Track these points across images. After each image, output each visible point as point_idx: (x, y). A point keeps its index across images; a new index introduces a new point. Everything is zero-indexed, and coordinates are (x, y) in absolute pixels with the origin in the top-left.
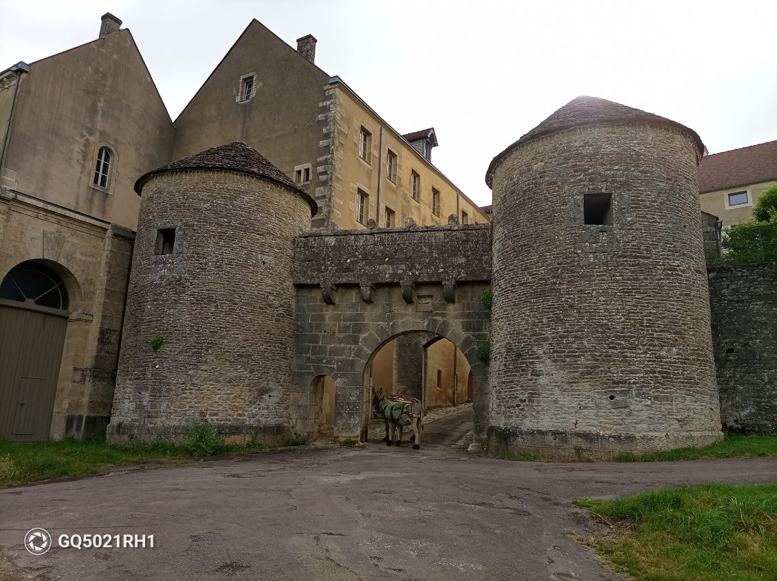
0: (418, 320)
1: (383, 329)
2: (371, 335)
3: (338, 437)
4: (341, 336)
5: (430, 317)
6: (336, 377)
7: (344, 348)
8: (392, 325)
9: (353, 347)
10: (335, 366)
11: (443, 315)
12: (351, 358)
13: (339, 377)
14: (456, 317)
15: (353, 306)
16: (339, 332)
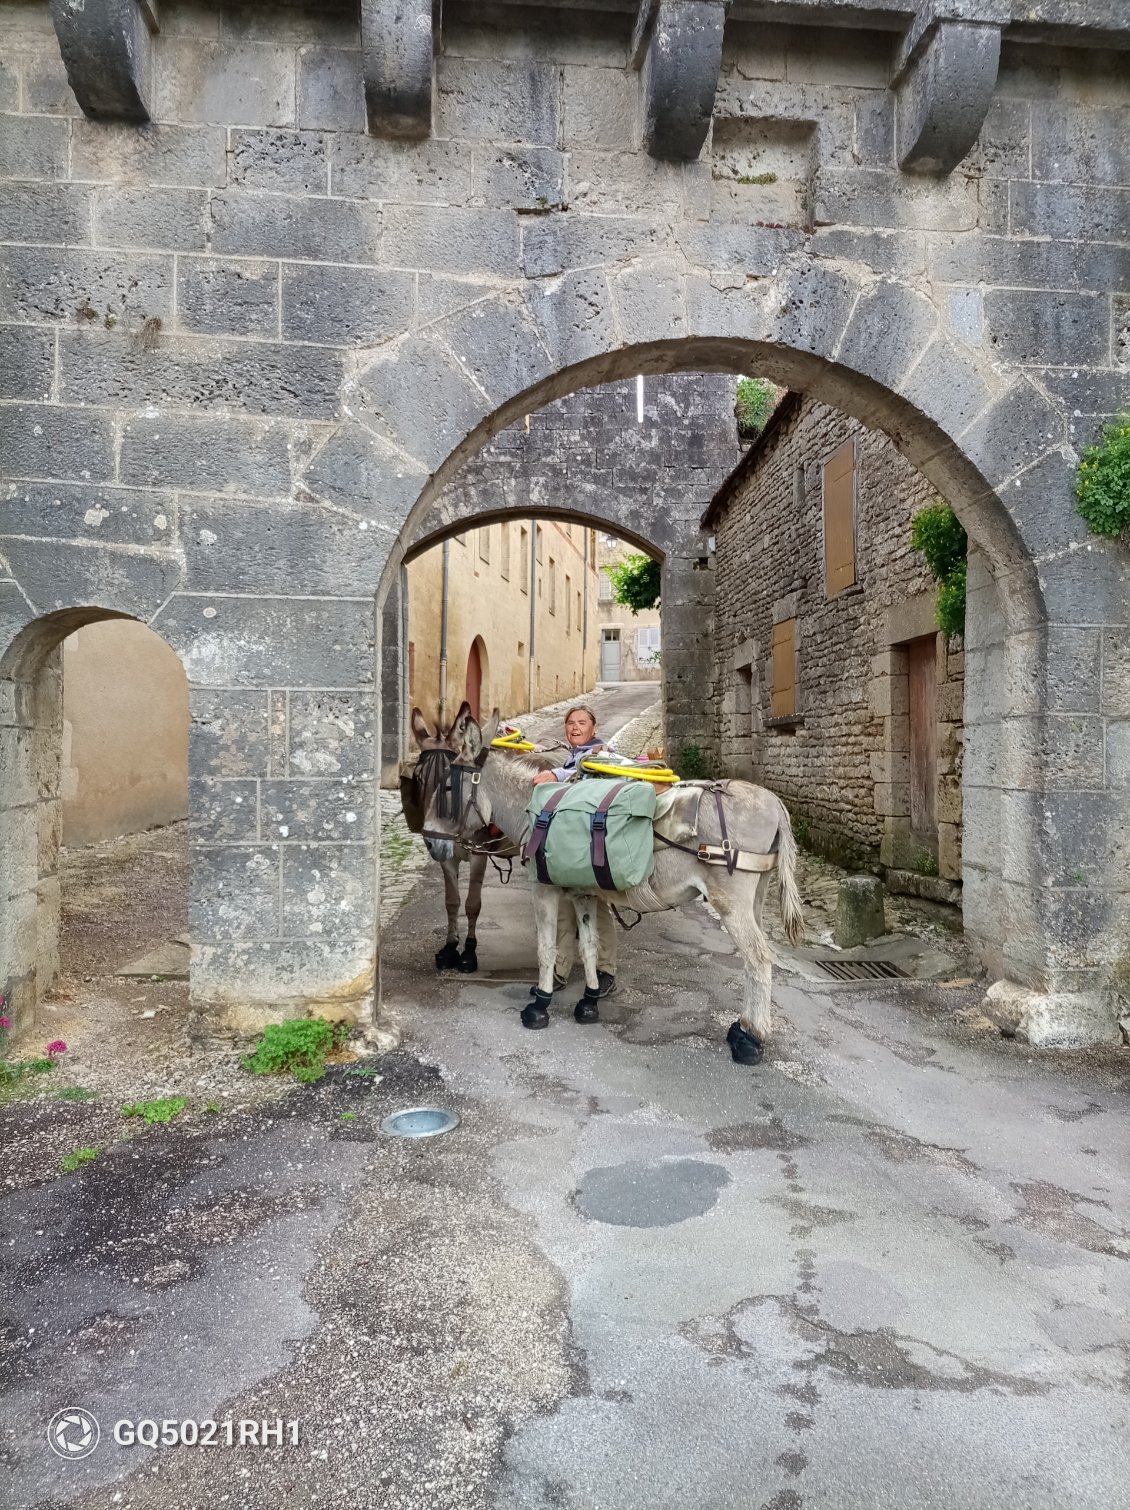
0: (724, 275)
1: (498, 318)
2: (419, 358)
3: (219, 1010)
4: (215, 346)
5: (800, 259)
6: (188, 625)
7: (236, 438)
8: (559, 302)
9: (298, 428)
10: (177, 553)
11: (880, 252)
12: (288, 503)
13: (210, 625)
14: (956, 268)
15: (281, 145)
16: (194, 319)
